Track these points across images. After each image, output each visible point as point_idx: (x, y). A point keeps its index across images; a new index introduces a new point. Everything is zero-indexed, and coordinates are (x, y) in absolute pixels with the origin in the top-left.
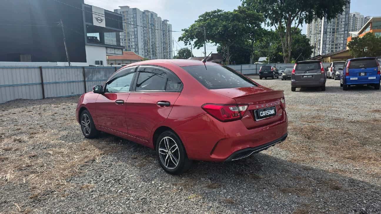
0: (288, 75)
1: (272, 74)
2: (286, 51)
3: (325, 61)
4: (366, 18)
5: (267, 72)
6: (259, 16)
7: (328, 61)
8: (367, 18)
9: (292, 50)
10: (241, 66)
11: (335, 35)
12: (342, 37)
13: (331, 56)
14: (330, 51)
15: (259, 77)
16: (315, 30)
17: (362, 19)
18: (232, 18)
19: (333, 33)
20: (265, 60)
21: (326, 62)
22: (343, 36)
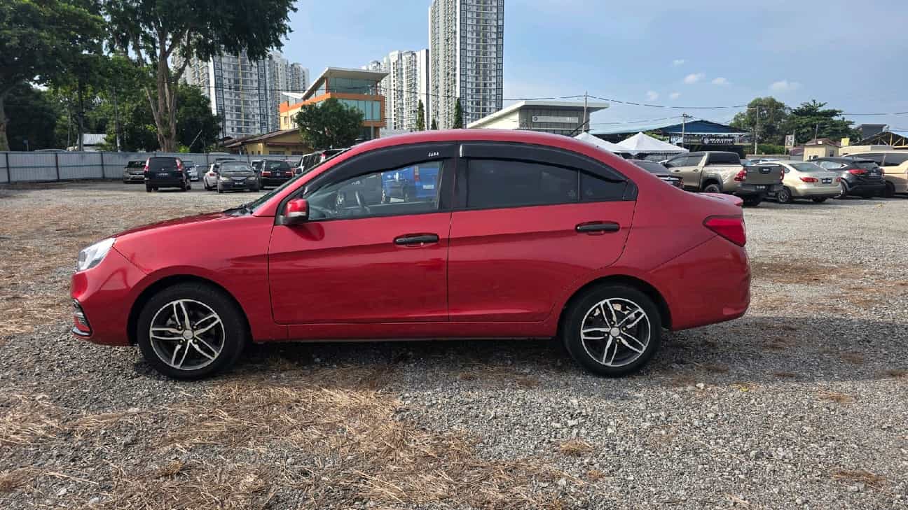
0: (236, 181)
1: (181, 178)
2: (164, 123)
3: (250, 152)
4: (292, 65)
5: (166, 174)
6: (96, 23)
7: (259, 152)
8: (295, 66)
9: (177, 121)
10: (54, 156)
11: (241, 95)
12: (257, 101)
13: (265, 141)
14: (235, 129)
15: (144, 186)
16: (195, 76)
17: (286, 66)
18: (13, 15)
19: (237, 89)
20: (104, 142)
21: (253, 153)
22: (257, 99)
